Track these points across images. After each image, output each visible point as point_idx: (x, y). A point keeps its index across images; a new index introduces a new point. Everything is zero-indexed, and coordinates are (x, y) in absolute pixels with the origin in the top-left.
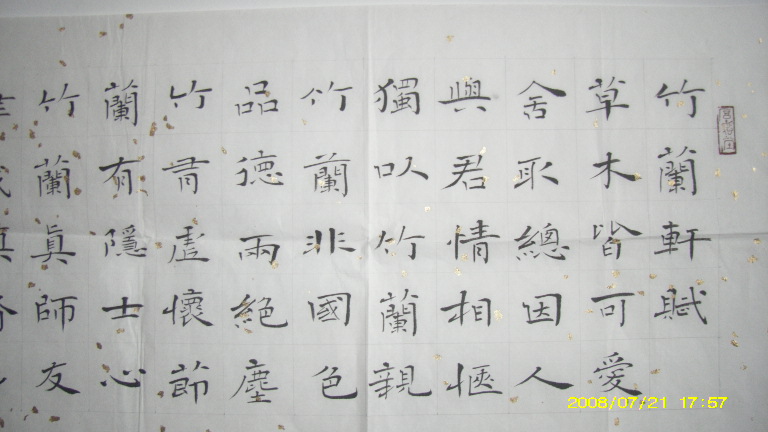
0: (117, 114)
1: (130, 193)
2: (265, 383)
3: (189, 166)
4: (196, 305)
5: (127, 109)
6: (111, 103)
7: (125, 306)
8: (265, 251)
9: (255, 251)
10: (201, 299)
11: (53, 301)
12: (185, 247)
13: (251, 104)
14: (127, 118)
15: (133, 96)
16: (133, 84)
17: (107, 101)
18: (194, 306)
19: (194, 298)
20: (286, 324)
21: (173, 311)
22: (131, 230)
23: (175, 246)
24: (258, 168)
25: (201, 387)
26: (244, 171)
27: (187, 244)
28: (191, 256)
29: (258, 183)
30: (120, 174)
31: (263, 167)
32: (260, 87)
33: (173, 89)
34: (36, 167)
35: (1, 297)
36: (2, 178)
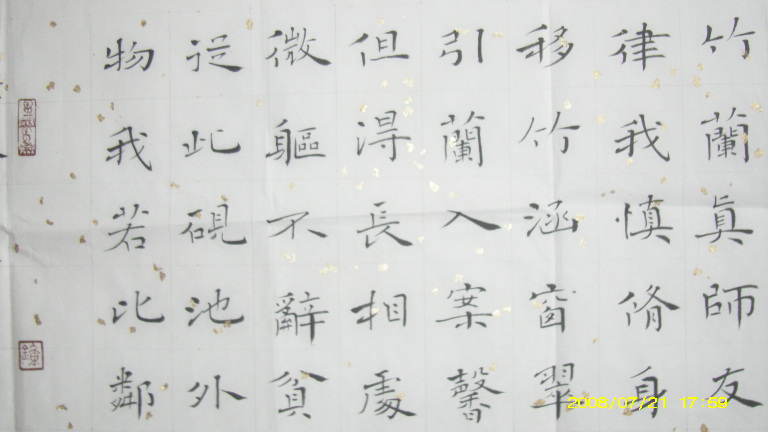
11: (725, 291)
34: (703, 123)
35: (658, 288)
36: (657, 138)
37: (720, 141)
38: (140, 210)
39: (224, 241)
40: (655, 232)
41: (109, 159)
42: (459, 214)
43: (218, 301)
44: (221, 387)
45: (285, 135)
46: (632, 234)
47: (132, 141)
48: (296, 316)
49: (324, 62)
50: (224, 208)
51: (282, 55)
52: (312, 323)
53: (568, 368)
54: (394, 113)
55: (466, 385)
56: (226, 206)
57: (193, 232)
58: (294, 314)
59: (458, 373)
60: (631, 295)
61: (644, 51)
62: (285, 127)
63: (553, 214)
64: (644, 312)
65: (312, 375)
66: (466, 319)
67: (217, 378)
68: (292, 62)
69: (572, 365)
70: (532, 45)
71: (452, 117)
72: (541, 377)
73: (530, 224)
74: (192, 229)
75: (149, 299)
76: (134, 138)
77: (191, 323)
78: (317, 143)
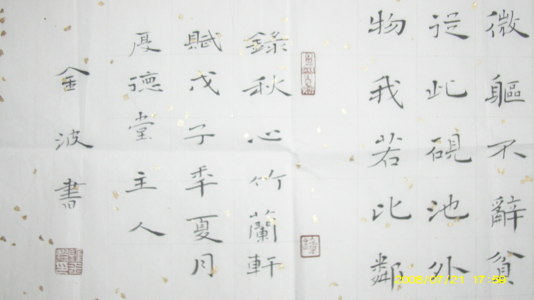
38: (395, 137)
39: (456, 160)
41: (371, 99)
43: (451, 204)
44: (451, 265)
45: (498, 85)
47: (389, 86)
48: (505, 213)
49: (525, 36)
50: (456, 137)
51: (496, 29)
52: (515, 218)
56: (458, 136)
57: (435, 154)
58: (503, 211)
62: (498, 80)
65: (514, 254)
67: (450, 258)
68: (503, 34)
74: (434, 152)
75: (400, 202)
76: (390, 84)
77: (431, 219)
78: (519, 92)
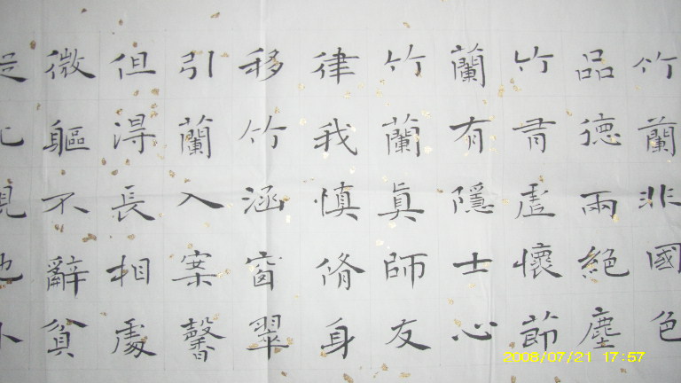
0: (465, 75)
1: (481, 151)
2: (609, 329)
3: (538, 126)
4: (546, 258)
5: (474, 71)
6: (458, 65)
7: (475, 262)
8: (605, 206)
9: (596, 206)
10: (550, 252)
11: (401, 258)
12: (531, 203)
13: (589, 70)
14: (475, 80)
15: (479, 59)
16: (478, 47)
17: (453, 63)
18: (544, 259)
19: (544, 252)
20: (627, 274)
21: (524, 264)
22: (480, 187)
23: (521, 203)
24: (599, 129)
25: (551, 336)
26: (587, 132)
27: (533, 200)
28: (538, 212)
29: (600, 143)
30: (471, 132)
31: (604, 128)
32: (596, 55)
33: (517, 54)
34: (384, 125)
35: (348, 256)
36: (347, 137)
37: (397, 140)
39: (9, 216)
40: (346, 211)
42: (190, 195)
43: (3, 263)
44: (2, 332)
45: (58, 132)
46: (327, 213)
48: (64, 275)
49: (90, 76)
50: (9, 189)
51: (57, 70)
52: (76, 281)
53: (276, 319)
54: (143, 116)
55: (196, 331)
56: (10, 187)
58: (62, 273)
59: (189, 322)
60: (326, 261)
61: (338, 69)
62: (58, 126)
63: (265, 196)
64: (337, 273)
65: (75, 322)
66: (195, 279)
68: (66, 75)
69: (279, 316)
70: (251, 64)
71: (188, 119)
72: (255, 326)
73: (247, 204)
78: (83, 139)
